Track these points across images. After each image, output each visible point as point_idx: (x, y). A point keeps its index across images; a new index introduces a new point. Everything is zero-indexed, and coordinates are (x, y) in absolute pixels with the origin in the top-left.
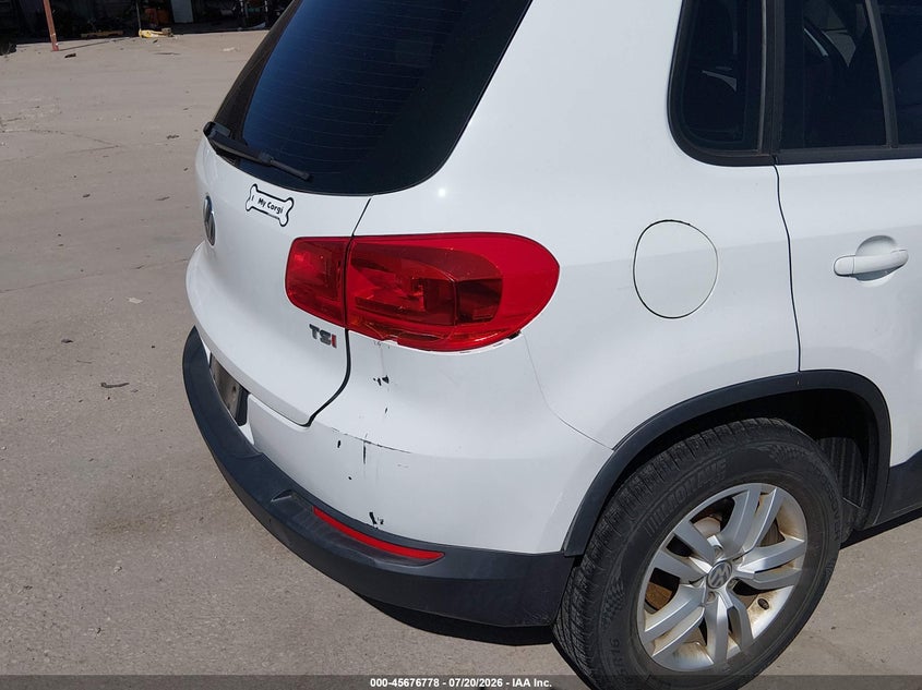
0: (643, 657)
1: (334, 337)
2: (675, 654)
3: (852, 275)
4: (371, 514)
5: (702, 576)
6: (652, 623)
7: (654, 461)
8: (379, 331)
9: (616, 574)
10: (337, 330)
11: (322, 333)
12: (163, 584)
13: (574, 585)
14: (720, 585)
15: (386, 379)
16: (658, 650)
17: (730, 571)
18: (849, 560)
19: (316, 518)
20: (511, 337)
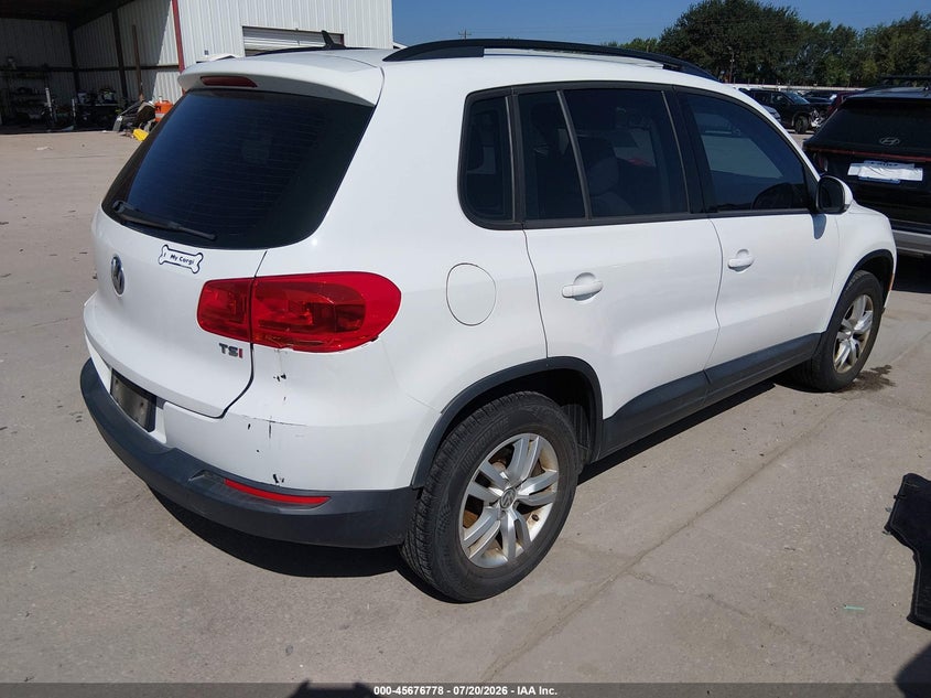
0: (464, 559)
1: (241, 350)
2: (483, 556)
3: (572, 297)
4: (274, 476)
5: (498, 499)
6: (468, 535)
7: (464, 422)
8: (278, 342)
9: (445, 500)
10: (244, 345)
11: (231, 348)
12: (75, 574)
13: (417, 513)
14: (508, 505)
15: (284, 377)
16: (472, 554)
17: (514, 495)
18: (583, 492)
19: (227, 487)
20: (373, 340)
